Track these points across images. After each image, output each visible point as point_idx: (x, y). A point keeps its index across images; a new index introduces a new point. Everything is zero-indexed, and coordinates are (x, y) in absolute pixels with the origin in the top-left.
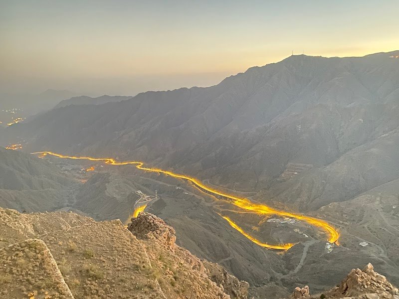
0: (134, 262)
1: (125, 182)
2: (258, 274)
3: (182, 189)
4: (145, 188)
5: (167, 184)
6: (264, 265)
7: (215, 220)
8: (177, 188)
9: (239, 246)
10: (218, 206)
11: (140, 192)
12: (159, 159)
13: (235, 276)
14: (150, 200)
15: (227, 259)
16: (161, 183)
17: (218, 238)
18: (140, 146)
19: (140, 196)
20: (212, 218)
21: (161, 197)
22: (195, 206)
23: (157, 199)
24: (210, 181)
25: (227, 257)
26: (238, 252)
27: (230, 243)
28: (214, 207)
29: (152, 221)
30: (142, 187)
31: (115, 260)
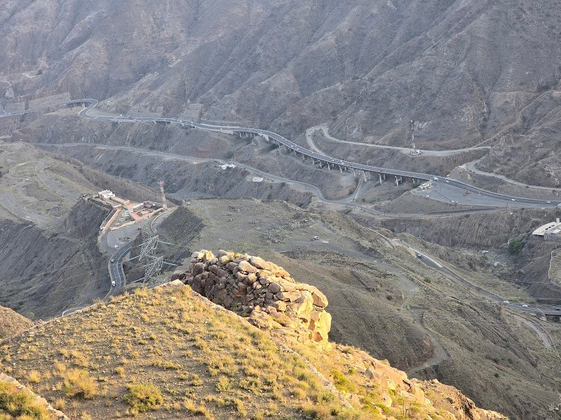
0: (295, 403)
1: (51, 169)
2: (528, 398)
3: (242, 166)
4: (119, 180)
5: (187, 159)
6: (543, 367)
7: (371, 252)
8: (224, 167)
9: (458, 321)
10: (370, 206)
11: (107, 195)
12: (149, 78)
13: (498, 411)
14: (147, 215)
15: (426, 365)
16: (168, 157)
17: (390, 305)
18: (76, 43)
19: (110, 207)
20: (361, 248)
21: (177, 203)
22: (297, 217)
23: (168, 211)
24: (331, 128)
25: (424, 358)
26: (456, 340)
27: (427, 314)
28: (357, 210)
29: (252, 277)
30: (110, 177)
31: (234, 406)
